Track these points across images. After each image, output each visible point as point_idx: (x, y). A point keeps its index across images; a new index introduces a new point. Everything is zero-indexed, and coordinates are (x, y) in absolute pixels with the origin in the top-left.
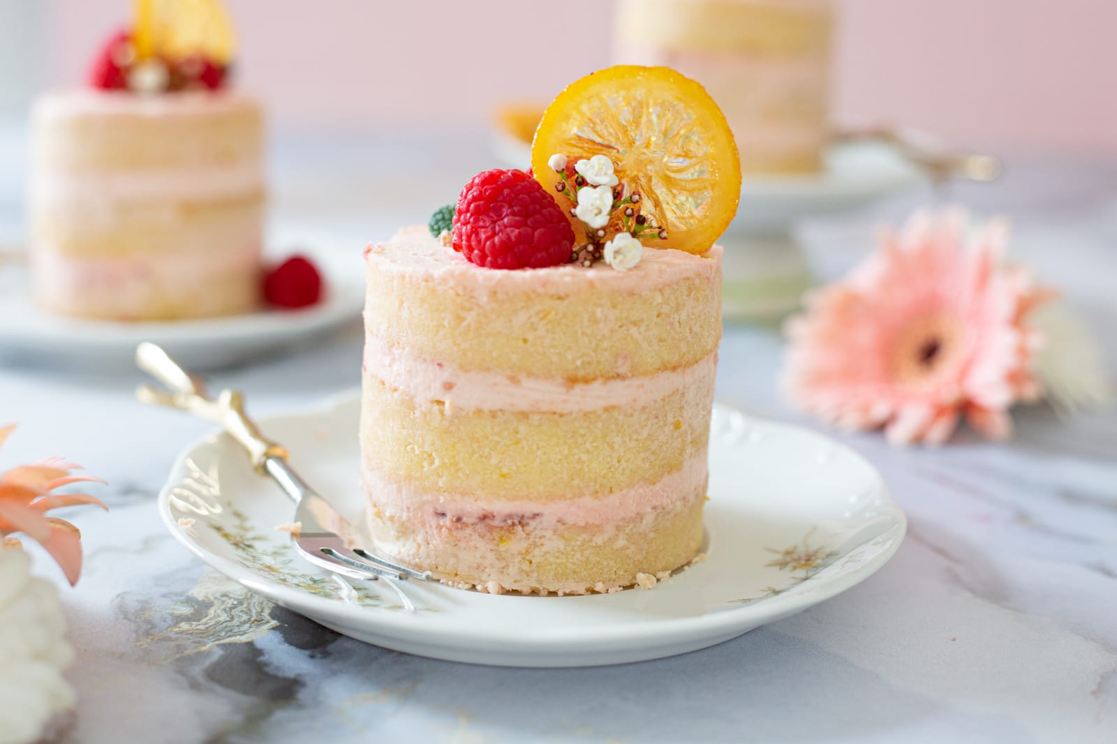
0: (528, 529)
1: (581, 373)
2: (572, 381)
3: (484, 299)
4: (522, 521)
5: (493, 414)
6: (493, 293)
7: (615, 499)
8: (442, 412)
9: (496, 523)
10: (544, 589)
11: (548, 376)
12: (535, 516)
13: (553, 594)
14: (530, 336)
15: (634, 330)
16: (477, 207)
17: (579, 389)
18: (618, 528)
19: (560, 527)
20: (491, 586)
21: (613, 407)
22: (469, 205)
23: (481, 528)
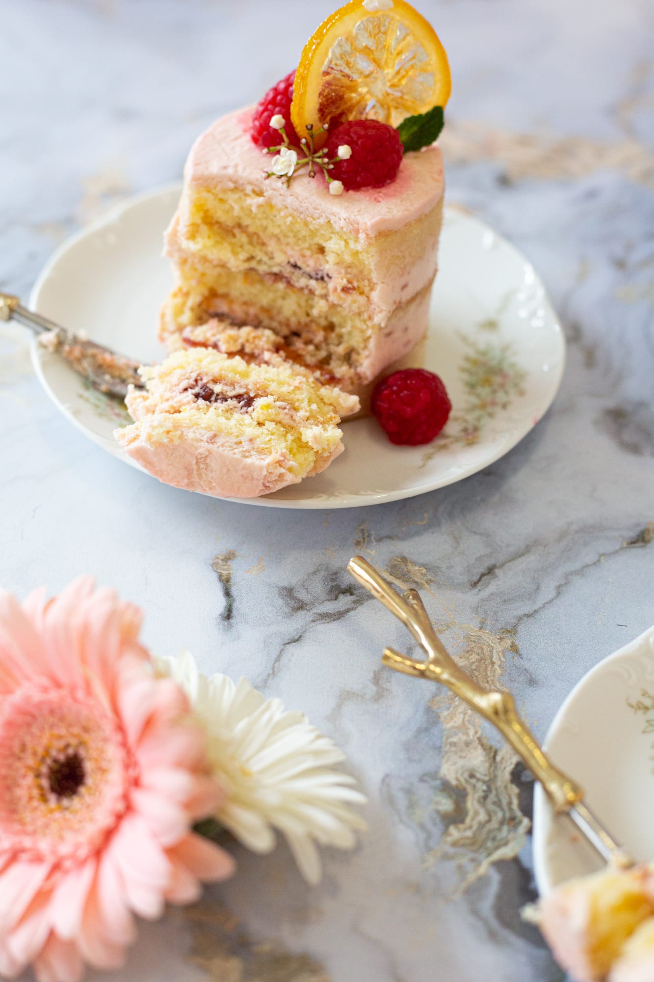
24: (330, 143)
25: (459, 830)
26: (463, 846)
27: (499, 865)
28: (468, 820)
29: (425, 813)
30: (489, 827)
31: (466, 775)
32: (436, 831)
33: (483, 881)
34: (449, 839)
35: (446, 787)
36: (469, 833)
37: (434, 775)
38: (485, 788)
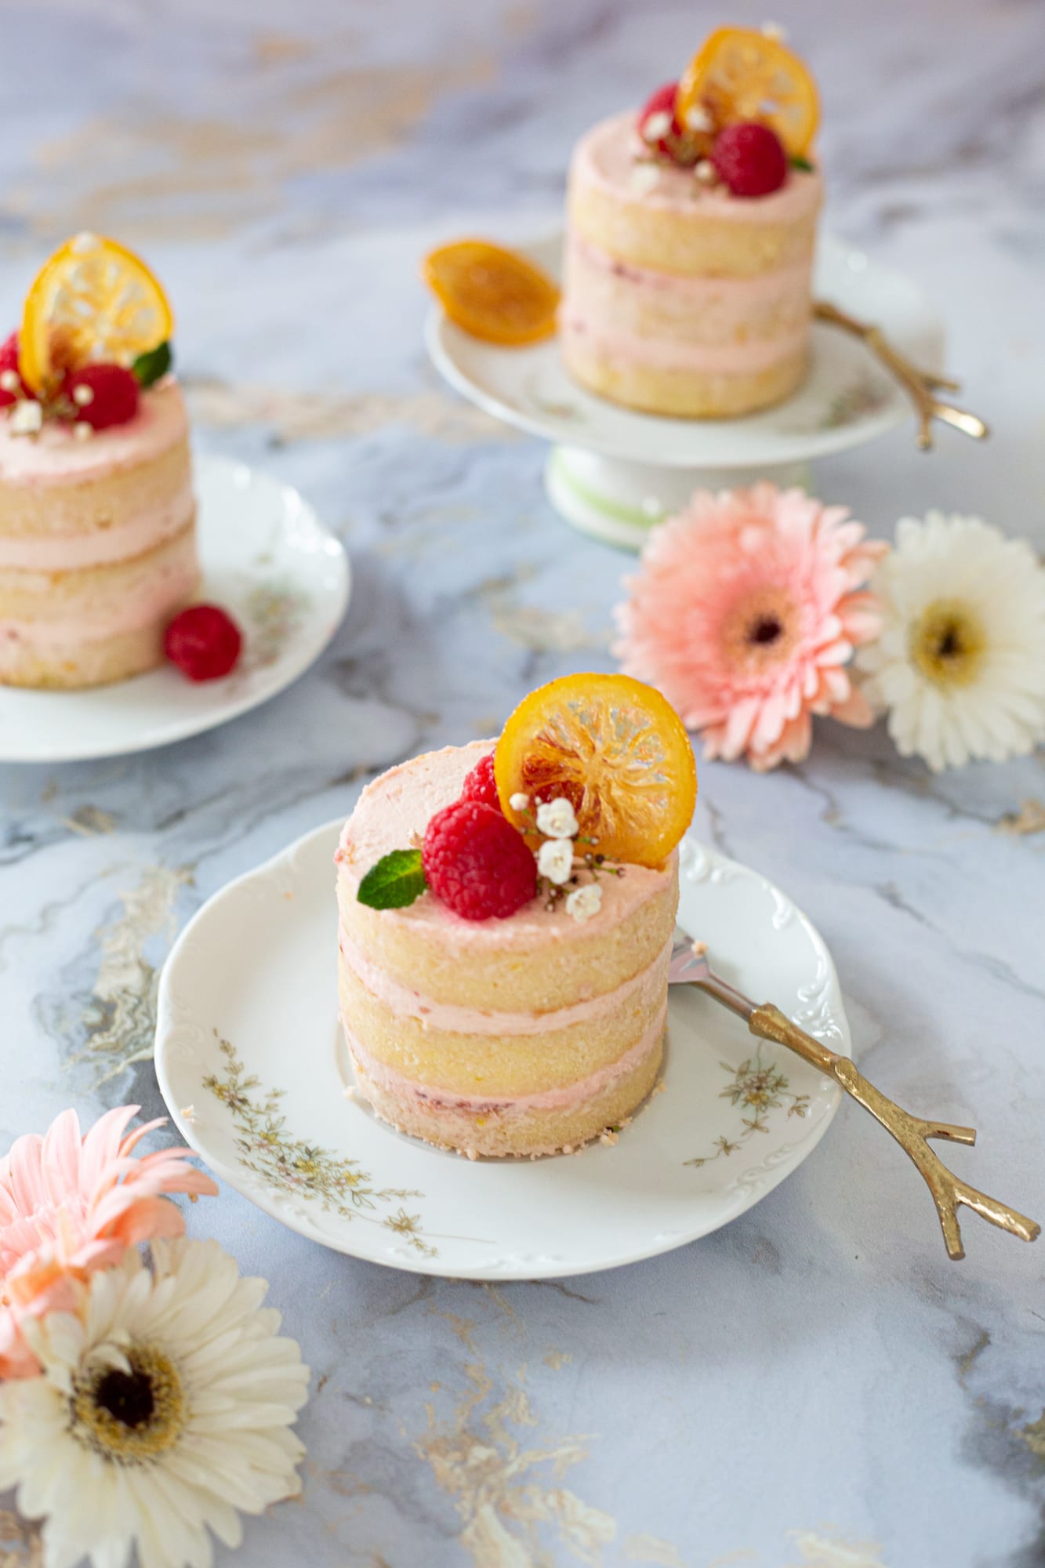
0: (501, 1113)
1: (547, 1007)
2: (539, 1012)
3: (456, 954)
4: (496, 1109)
5: (468, 1036)
6: (464, 951)
7: (580, 1085)
8: (420, 1027)
9: (473, 1109)
10: (517, 1153)
11: (517, 1010)
12: (507, 1105)
13: (525, 1158)
14: (500, 982)
15: (595, 964)
16: (445, 857)
17: (544, 1018)
18: (583, 1102)
19: (530, 1111)
20: (470, 1153)
21: (577, 1024)
22: (437, 851)
23: (459, 1111)
24: (67, 386)
25: (103, 1037)
26: (106, 1050)
27: (136, 1065)
28: (113, 1029)
29: (72, 1025)
30: (136, 1033)
31: (119, 992)
32: (80, 1039)
33: (119, 1078)
34: (92, 1045)
35: (97, 1003)
36: (112, 1040)
37: (86, 993)
38: (136, 1001)
